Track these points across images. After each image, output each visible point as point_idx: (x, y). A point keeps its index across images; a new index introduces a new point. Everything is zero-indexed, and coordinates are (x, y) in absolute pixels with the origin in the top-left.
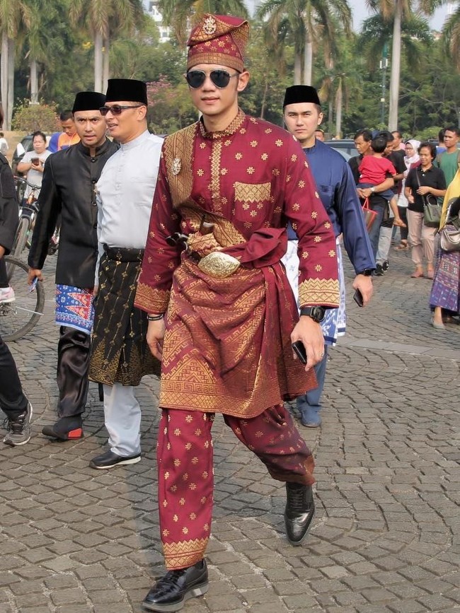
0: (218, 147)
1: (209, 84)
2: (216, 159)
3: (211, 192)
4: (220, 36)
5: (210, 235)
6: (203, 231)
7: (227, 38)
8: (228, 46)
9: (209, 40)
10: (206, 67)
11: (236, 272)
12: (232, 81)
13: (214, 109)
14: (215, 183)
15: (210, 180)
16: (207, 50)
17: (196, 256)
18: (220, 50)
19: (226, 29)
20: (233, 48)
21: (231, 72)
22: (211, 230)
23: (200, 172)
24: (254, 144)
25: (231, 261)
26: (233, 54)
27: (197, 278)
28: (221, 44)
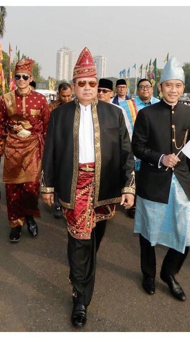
0: (24, 98)
1: (22, 79)
2: (24, 101)
3: (23, 112)
4: (26, 65)
5: (20, 125)
6: (18, 124)
7: (28, 66)
8: (28, 68)
9: (23, 66)
10: (21, 74)
11: (30, 136)
12: (29, 79)
13: (23, 87)
14: (24, 110)
15: (22, 109)
16: (22, 69)
17: (16, 132)
18: (26, 69)
19: (28, 63)
20: (30, 69)
21: (29, 76)
22: (20, 124)
23: (19, 106)
24: (35, 98)
25: (28, 133)
26: (29, 70)
27: (17, 139)
28: (26, 67)
